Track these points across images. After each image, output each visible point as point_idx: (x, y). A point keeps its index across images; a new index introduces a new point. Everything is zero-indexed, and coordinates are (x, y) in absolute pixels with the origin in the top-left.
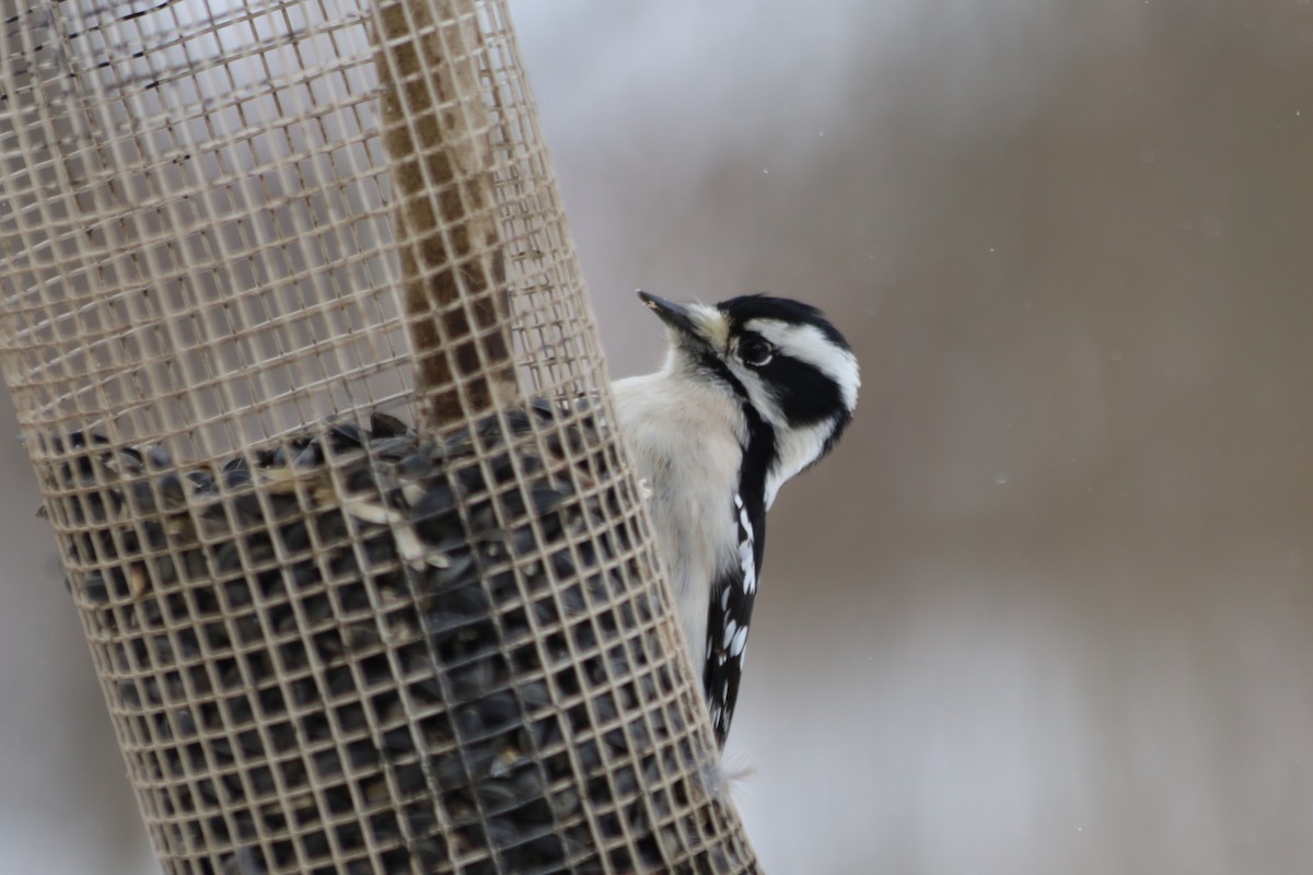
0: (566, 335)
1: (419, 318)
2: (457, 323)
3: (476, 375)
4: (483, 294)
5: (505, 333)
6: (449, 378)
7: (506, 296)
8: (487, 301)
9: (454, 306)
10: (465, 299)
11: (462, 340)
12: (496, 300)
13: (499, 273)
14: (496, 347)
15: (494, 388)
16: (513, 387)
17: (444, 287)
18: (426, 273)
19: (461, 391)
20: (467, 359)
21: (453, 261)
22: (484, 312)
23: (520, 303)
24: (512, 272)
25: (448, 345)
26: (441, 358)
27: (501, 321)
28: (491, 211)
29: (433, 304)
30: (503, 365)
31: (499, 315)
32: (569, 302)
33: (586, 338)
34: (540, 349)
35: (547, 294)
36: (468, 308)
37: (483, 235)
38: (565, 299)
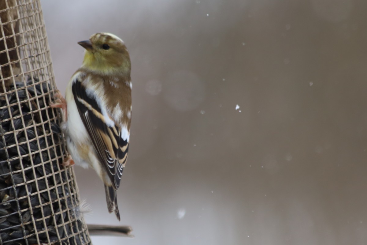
0: (39, 53)
3: (6, 64)
4: (11, 36)
5: (18, 50)
7: (18, 38)
8: (12, 38)
10: (4, 37)
11: (2, 52)
12: (15, 38)
13: (17, 30)
14: (14, 56)
16: (19, 70)
19: (0, 69)
22: (11, 42)
23: (24, 41)
24: (21, 30)
27: (16, 46)
28: (16, 7)
30: (16, 62)
31: (16, 44)
32: (41, 42)
33: (46, 54)
34: (30, 57)
35: (34, 39)
36: (5, 41)
37: (13, 16)
38: (40, 41)
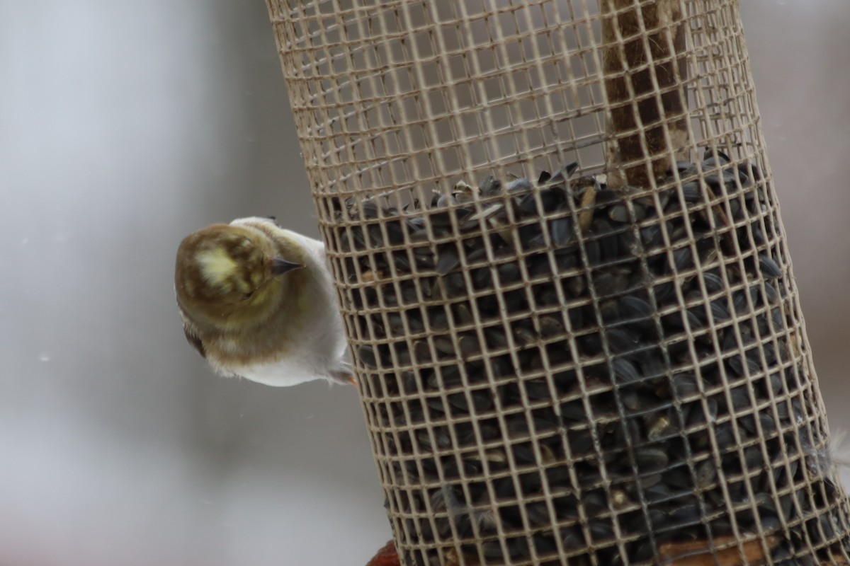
0: (730, 96)
1: (613, 76)
2: (642, 82)
3: (655, 124)
4: (666, 60)
5: (681, 91)
6: (634, 126)
7: (683, 63)
8: (669, 65)
9: (642, 67)
10: (651, 63)
11: (646, 95)
12: (675, 64)
13: (679, 44)
14: (672, 103)
15: (668, 135)
16: (685, 135)
17: (634, 53)
18: (621, 40)
19: (642, 135)
20: (648, 111)
21: (644, 32)
22: (665, 74)
23: (695, 69)
24: (690, 45)
25: (634, 99)
26: (628, 108)
27: (678, 81)
29: (625, 65)
30: (677, 117)
31: (677, 77)
32: (735, 70)
33: (746, 99)
34: (709, 106)
35: (718, 62)
36: (653, 70)
37: (669, 12)
38: (731, 67)
